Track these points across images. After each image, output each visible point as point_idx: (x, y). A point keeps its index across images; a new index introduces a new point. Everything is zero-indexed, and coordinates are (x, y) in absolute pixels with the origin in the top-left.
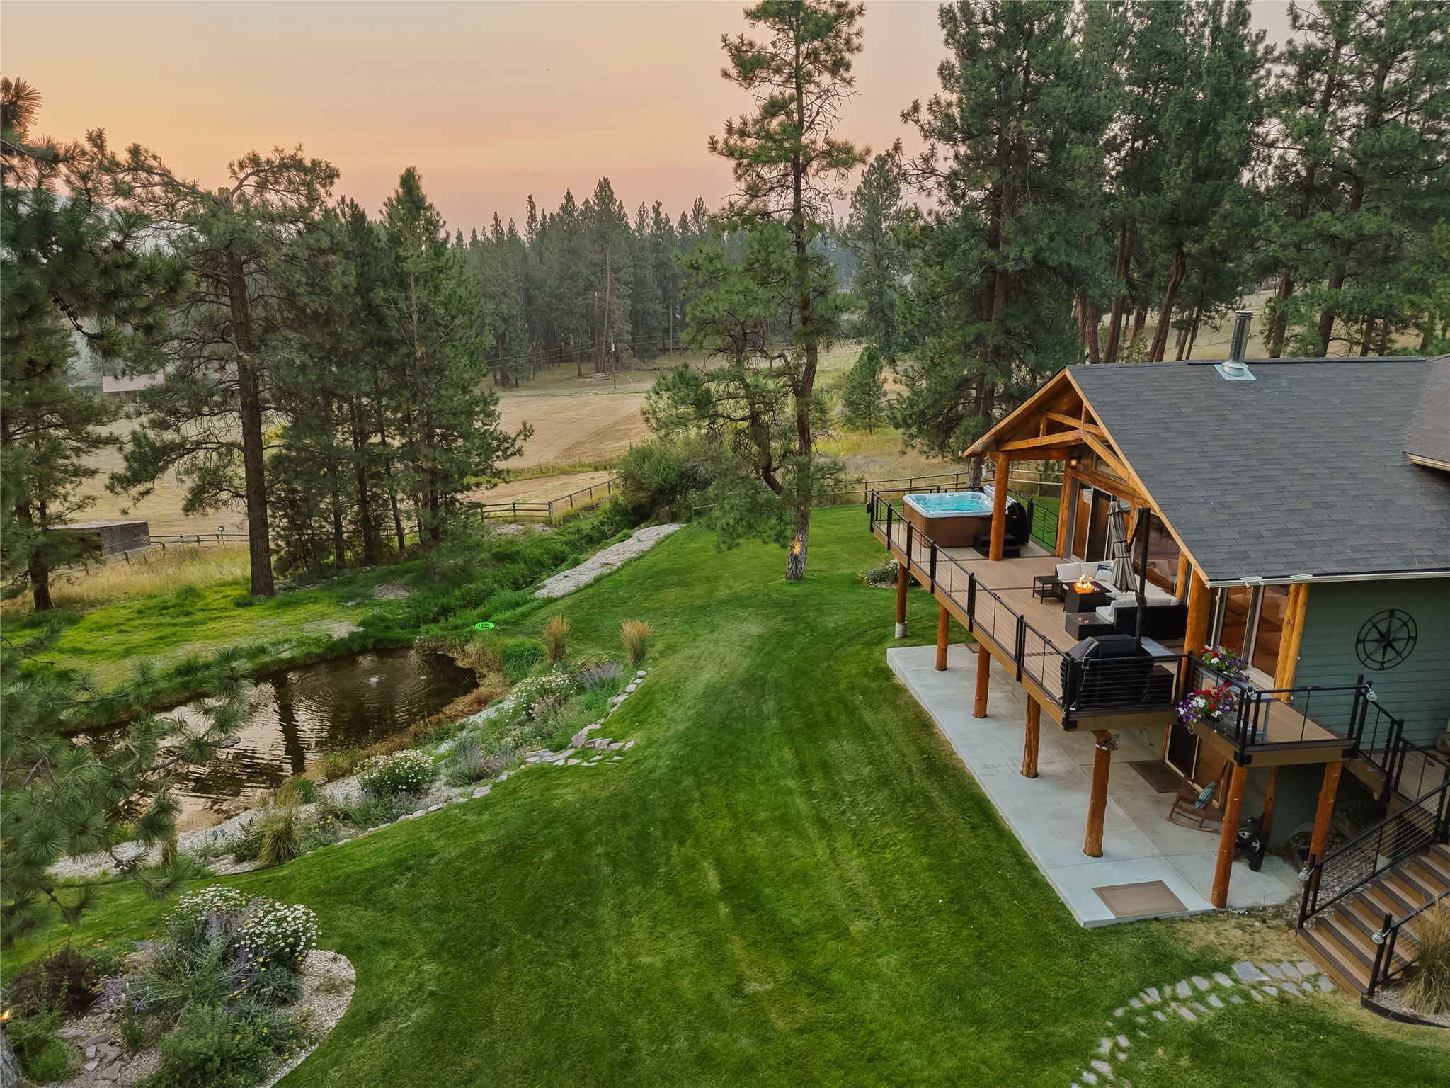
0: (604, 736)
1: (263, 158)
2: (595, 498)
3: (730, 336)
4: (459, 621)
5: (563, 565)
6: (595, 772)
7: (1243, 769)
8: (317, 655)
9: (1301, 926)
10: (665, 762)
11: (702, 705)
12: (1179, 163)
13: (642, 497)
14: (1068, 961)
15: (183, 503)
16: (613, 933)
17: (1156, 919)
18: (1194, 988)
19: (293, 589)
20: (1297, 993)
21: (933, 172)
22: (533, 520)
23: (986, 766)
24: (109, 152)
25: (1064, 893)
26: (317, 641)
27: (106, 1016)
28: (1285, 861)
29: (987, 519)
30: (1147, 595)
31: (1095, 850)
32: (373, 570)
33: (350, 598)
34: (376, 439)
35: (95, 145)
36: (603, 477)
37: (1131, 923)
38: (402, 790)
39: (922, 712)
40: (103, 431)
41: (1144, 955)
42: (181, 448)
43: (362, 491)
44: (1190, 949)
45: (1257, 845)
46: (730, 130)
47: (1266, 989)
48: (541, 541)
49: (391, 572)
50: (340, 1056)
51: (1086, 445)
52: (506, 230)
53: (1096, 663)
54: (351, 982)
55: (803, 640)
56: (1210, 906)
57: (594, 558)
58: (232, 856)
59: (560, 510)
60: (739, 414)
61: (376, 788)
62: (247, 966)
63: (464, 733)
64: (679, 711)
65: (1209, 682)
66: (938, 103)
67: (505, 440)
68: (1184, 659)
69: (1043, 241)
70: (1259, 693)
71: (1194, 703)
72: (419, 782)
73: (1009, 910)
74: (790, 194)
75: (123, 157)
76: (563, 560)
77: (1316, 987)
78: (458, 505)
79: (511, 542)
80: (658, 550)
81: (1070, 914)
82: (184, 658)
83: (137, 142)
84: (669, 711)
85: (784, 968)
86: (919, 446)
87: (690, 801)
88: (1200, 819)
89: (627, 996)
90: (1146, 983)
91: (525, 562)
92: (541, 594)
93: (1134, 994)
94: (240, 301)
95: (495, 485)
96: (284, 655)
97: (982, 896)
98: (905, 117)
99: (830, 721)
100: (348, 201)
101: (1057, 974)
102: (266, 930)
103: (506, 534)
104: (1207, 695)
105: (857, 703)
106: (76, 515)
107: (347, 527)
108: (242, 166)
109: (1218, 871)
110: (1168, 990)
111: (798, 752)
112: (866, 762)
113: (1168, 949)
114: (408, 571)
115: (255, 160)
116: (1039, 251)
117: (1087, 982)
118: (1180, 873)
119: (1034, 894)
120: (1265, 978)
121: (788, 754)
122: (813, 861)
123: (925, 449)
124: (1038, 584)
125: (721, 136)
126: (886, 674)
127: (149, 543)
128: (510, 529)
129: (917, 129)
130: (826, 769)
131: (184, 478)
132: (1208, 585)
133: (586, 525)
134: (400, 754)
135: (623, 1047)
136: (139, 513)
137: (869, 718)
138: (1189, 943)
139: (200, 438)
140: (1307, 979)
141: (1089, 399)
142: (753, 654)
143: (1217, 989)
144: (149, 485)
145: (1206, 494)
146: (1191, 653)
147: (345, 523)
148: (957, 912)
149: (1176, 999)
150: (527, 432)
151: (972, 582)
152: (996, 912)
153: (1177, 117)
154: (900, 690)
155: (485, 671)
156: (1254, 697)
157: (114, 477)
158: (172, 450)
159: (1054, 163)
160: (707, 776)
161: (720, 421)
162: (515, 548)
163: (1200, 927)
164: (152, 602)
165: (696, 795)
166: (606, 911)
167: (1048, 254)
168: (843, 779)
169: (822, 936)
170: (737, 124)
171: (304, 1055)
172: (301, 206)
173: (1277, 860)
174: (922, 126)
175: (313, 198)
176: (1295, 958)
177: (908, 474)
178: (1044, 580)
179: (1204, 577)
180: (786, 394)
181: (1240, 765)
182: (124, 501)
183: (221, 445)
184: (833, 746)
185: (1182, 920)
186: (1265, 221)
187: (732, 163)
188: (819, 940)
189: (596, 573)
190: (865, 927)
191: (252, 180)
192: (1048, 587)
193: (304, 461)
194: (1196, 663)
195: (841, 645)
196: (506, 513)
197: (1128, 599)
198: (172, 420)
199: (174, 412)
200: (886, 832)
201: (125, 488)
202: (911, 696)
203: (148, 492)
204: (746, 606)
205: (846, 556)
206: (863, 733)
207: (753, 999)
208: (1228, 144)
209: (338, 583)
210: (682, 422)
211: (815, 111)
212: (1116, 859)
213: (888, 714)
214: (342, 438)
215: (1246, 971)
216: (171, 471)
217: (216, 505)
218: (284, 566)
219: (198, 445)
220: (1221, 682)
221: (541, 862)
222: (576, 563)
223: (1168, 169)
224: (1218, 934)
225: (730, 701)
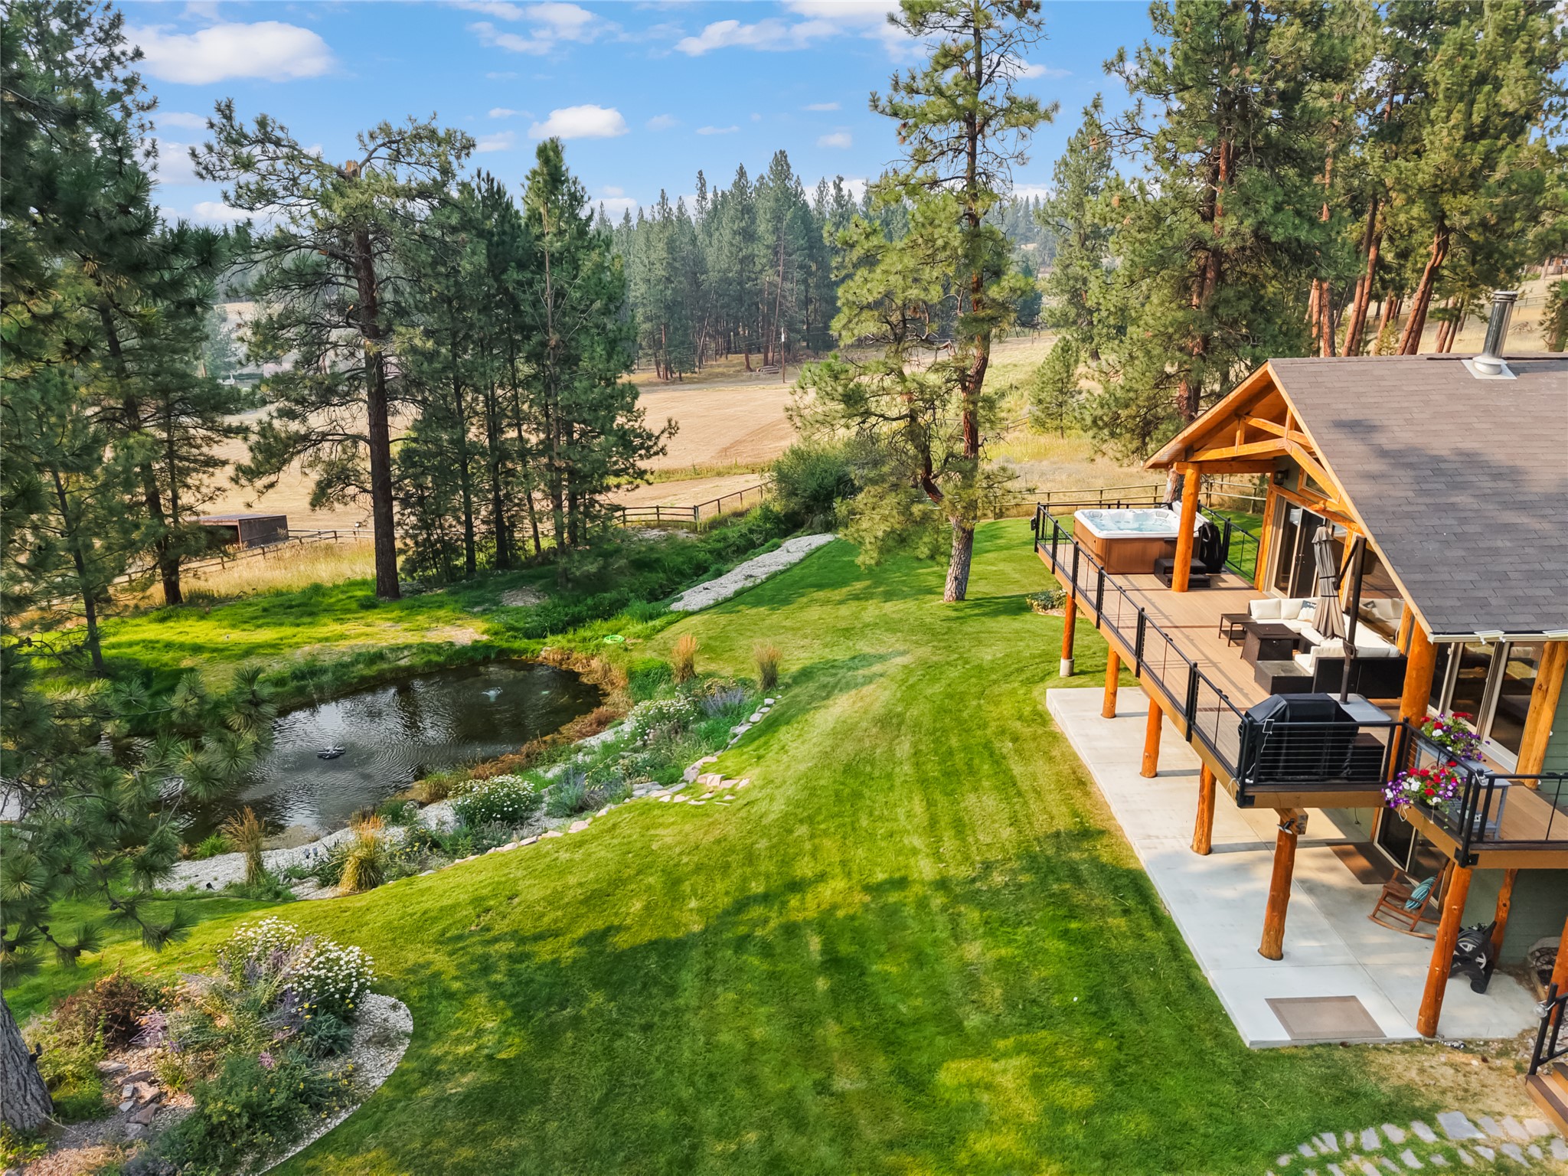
0: (718, 772)
1: (395, 128)
2: (746, 505)
3: (888, 322)
4: (588, 634)
5: (705, 576)
6: (699, 813)
7: (1466, 870)
8: (437, 664)
9: (1533, 1071)
10: (778, 808)
11: (829, 742)
12: (1448, 119)
13: (794, 504)
14: (1227, 1089)
15: (308, 499)
16: (694, 1002)
17: (1343, 1044)
18: (1385, 1140)
19: (420, 592)
20: (1521, 1160)
21: (1138, 133)
22: (677, 525)
23: (1149, 837)
24: (236, 124)
25: (1229, 1002)
26: (437, 648)
27: (150, 1051)
28: (1520, 982)
29: (1172, 542)
30: (1357, 643)
31: (1274, 950)
32: (504, 575)
33: (477, 604)
34: (512, 434)
35: (225, 117)
36: (755, 480)
37: (1311, 1047)
38: (496, 819)
39: (1080, 766)
40: (232, 420)
41: (1322, 1090)
42: (305, 440)
43: (496, 488)
44: (1382, 1086)
45: (1483, 961)
46: (896, 86)
47: (1480, 1150)
48: (683, 549)
49: (523, 577)
50: (381, 1121)
51: (1289, 457)
52: (675, 210)
53: (1281, 728)
54: (407, 1035)
55: (953, 673)
56: (1415, 1034)
57: (738, 570)
58: (316, 879)
59: (707, 514)
60: (894, 413)
61: (468, 816)
62: (293, 1011)
63: (580, 756)
64: (802, 748)
65: (1427, 759)
66: (1148, 50)
67: (650, 436)
68: (1398, 729)
69: (1266, 211)
70: (1492, 778)
71: (1405, 785)
72: (515, 811)
73: (1159, 1017)
74: (963, 159)
75: (251, 129)
76: (706, 570)
77: (1546, 1152)
78: (597, 507)
79: (651, 549)
80: (807, 562)
81: (1235, 1029)
82: (302, 661)
83: (265, 112)
84: (792, 746)
85: (881, 1063)
86: (1111, 453)
87: (800, 854)
88: (1411, 922)
89: (700, 1082)
90: (1321, 1126)
91: (664, 572)
92: (676, 606)
93: (1305, 1138)
94: (370, 283)
95: (637, 486)
96: (403, 663)
97: (1129, 997)
98: (1108, 67)
99: (972, 771)
100: (484, 175)
101: (1210, 1104)
102: (316, 973)
103: (647, 540)
104: (1424, 776)
105: (1004, 751)
106: (207, 507)
107: (480, 527)
108: (372, 136)
109: (1427, 991)
110: (1349, 1138)
111: (930, 804)
112: (1008, 822)
113: (1355, 1085)
114: (541, 577)
115: (386, 130)
116: (1261, 224)
117: (1248, 1119)
118: (1379, 986)
119: (1191, 1000)
120: (1479, 1136)
121: (918, 806)
122: (930, 937)
123: (1119, 455)
124: (1226, 623)
125: (885, 93)
126: (1041, 718)
127: (287, 538)
128: (654, 533)
129: (1122, 80)
130: (960, 827)
131: (307, 471)
132: (1431, 639)
133: (732, 533)
134: (498, 780)
135: (686, 1142)
136: (266, 507)
137: (1017, 769)
138: (1383, 1079)
139: (326, 429)
140: (1536, 1142)
141: (1295, 401)
142: (894, 687)
143: (1413, 1143)
144: (273, 478)
145: (1437, 522)
146: (1407, 720)
147: (477, 523)
148: (1094, 1014)
149: (1359, 1150)
150: (672, 429)
151: (1142, 619)
152: (1143, 1019)
153: (1449, 63)
154: (1056, 738)
155: (609, 688)
156: (1485, 782)
157: (239, 468)
158: (296, 442)
159: (1287, 121)
160: (823, 826)
161: (873, 420)
162: (656, 556)
163: (1400, 1061)
164: (277, 601)
165: (808, 846)
166: (690, 976)
167: (1271, 229)
168: (977, 841)
169: (930, 1029)
170: (904, 79)
171: (344, 1115)
172: (434, 180)
173: (1510, 981)
174: (1128, 78)
175: (446, 171)
176: (1523, 1111)
177: (1099, 484)
178: (1233, 618)
179: (1427, 628)
180: (949, 391)
181: (1463, 865)
182: (249, 493)
183: (348, 437)
184: (971, 799)
185: (1376, 1048)
186: (1552, 187)
187: (897, 123)
188: (927, 1033)
189: (738, 586)
190: (983, 1022)
191: (384, 152)
192: (1238, 628)
193: (435, 455)
194: (1413, 734)
195: (995, 682)
196: (650, 517)
197: (1334, 648)
198: (298, 409)
199: (301, 401)
200: (1021, 907)
201: (250, 481)
202: (1070, 746)
203: (271, 485)
204: (894, 631)
205: (1017, 576)
206: (1008, 785)
207: (841, 1096)
208: (1510, 93)
209: (466, 588)
210: (826, 421)
211: (995, 61)
212: (1302, 963)
213: (1040, 766)
214: (475, 433)
215: (1455, 1123)
216: (296, 463)
217: (342, 499)
218: (412, 566)
219: (323, 437)
220: (1444, 760)
221: (628, 914)
222: (719, 574)
223: (1433, 126)
224: (1422, 1071)
225: (860, 740)
